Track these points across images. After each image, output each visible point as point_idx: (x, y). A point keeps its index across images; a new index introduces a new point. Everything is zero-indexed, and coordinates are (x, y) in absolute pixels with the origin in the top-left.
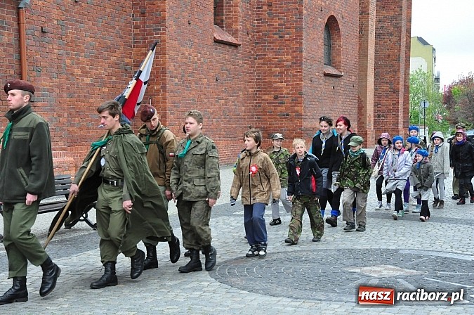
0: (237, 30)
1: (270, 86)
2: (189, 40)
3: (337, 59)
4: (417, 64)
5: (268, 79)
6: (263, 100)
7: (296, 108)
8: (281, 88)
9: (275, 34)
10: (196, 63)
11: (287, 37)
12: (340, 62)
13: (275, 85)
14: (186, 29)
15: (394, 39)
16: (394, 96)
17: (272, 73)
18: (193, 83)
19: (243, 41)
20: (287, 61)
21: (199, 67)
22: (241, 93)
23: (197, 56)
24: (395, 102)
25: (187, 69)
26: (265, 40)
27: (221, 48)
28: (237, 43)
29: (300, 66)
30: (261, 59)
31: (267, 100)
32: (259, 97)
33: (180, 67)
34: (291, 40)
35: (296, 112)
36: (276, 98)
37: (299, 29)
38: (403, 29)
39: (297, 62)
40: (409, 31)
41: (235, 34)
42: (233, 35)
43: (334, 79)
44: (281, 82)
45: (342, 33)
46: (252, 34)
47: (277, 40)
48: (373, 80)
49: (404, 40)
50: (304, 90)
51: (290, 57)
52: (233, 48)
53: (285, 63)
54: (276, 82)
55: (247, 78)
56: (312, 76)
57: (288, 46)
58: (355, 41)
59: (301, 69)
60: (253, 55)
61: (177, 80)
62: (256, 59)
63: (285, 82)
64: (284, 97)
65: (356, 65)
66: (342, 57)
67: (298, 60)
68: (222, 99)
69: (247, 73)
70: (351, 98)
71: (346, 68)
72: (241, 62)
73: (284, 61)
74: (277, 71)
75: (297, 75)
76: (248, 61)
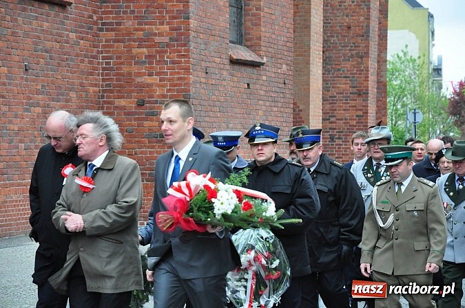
1: (130, 82)
3: (254, 33)
4: (400, 42)
5: (125, 69)
6: (116, 108)
8: (151, 85)
12: (259, 39)
13: (139, 80)
16: (359, 101)
17: (133, 57)
20: (160, 34)
22: (73, 95)
24: (360, 113)
27: (33, 9)
29: (185, 45)
30: (112, 30)
31: (123, 108)
32: (109, 103)
36: (141, 104)
39: (181, 37)
43: (249, 70)
44: (150, 75)
48: (320, 72)
50: (192, 90)
51: (166, 28)
53: (157, 39)
54: (139, 74)
55: (85, 66)
56: (208, 64)
57: (162, 6)
59: (188, 51)
60: (96, 23)
62: (101, 30)
63: (158, 74)
64: (156, 102)
65: (288, 44)
66: (263, 29)
67: (182, 34)
68: (38, 105)
69: (86, 56)
70: (280, 105)
71: (270, 50)
72: (73, 35)
73: (155, 35)
74: (143, 53)
75: (179, 62)
76: (87, 33)
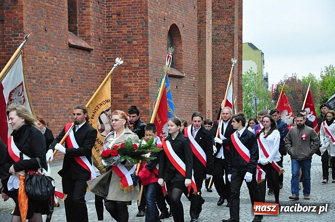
0: (89, 36)
1: (120, 86)
2: (46, 45)
3: (179, 62)
4: (248, 66)
5: (118, 80)
7: (144, 105)
8: (131, 87)
9: (124, 40)
10: (53, 65)
11: (135, 42)
12: (182, 65)
13: (125, 85)
14: (43, 35)
15: (228, 45)
17: (122, 74)
18: (50, 83)
19: (95, 46)
20: (135, 63)
21: (55, 69)
23: (53, 59)
25: (44, 71)
26: (115, 45)
27: (75, 53)
28: (90, 47)
29: (147, 68)
31: (118, 98)
33: (37, 69)
34: (139, 45)
35: (145, 108)
36: (126, 96)
37: (146, 36)
38: (236, 37)
39: (144, 65)
40: (240, 38)
41: (87, 39)
42: (86, 40)
43: (177, 80)
44: (130, 82)
45: (183, 39)
46: (104, 40)
47: (125, 45)
48: (211, 80)
49: (236, 45)
50: (150, 89)
51: (138, 60)
52: (86, 52)
53: (133, 66)
54: (125, 82)
57: (136, 50)
58: (195, 46)
59: (148, 71)
60: (104, 58)
61: (34, 80)
62: (107, 62)
63: (134, 82)
64: (133, 95)
65: (196, 67)
66: (184, 60)
67: (145, 63)
68: (77, 97)
69: (99, 74)
70: (192, 96)
71: (187, 70)
72: (94, 64)
73: (132, 63)
74: (127, 72)
75: (144, 76)
76: (101, 63)
